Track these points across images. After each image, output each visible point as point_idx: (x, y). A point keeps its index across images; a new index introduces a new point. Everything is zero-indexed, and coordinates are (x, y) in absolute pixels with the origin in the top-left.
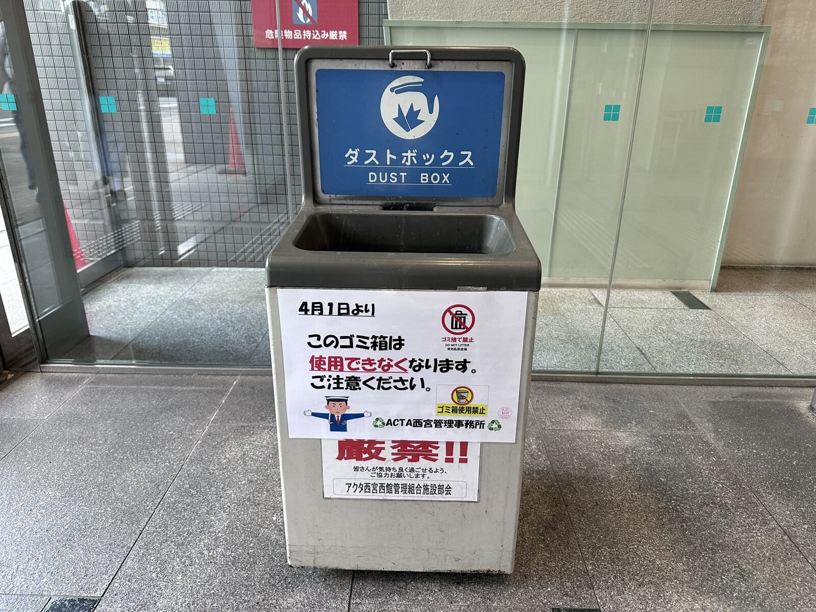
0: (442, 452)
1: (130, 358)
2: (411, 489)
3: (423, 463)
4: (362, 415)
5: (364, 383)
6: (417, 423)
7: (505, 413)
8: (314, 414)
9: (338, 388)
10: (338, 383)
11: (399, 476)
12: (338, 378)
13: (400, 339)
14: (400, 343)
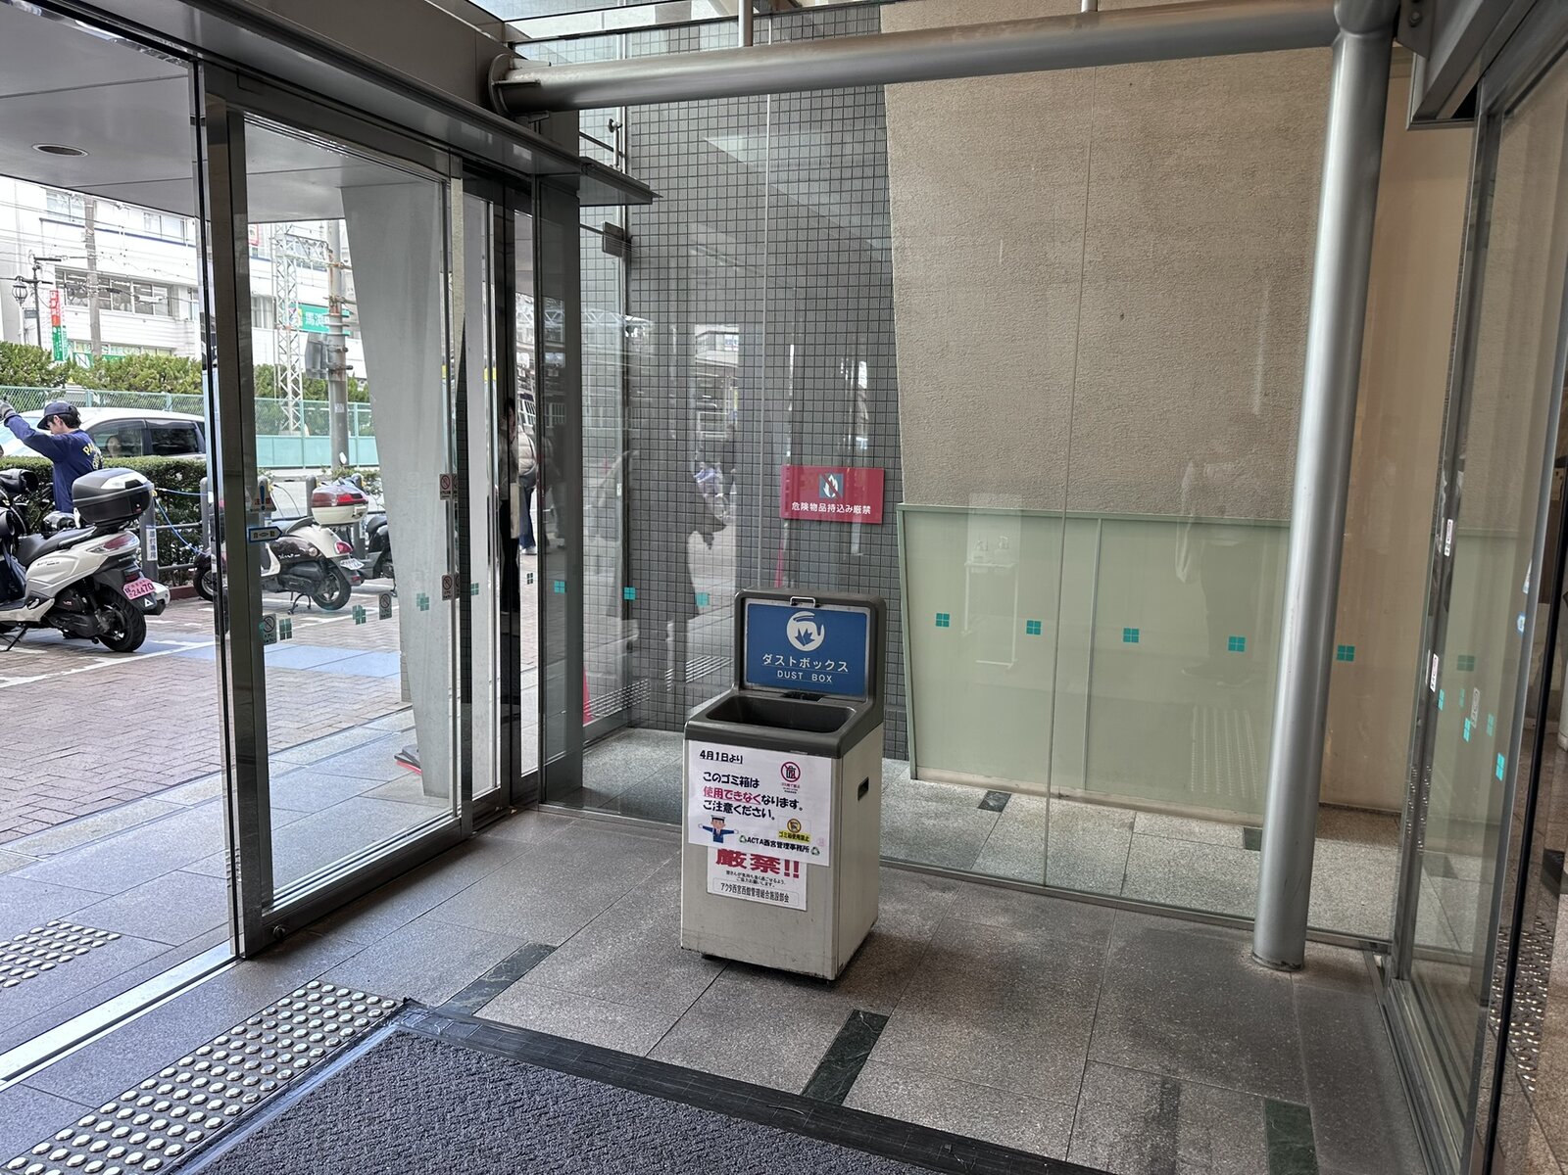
0: (782, 867)
1: (617, 810)
2: (762, 894)
3: (770, 874)
4: (732, 832)
5: (735, 809)
6: (767, 843)
7: (822, 843)
8: (704, 827)
9: (719, 810)
10: (719, 807)
11: (755, 882)
12: (719, 803)
13: (757, 781)
14: (756, 784)
